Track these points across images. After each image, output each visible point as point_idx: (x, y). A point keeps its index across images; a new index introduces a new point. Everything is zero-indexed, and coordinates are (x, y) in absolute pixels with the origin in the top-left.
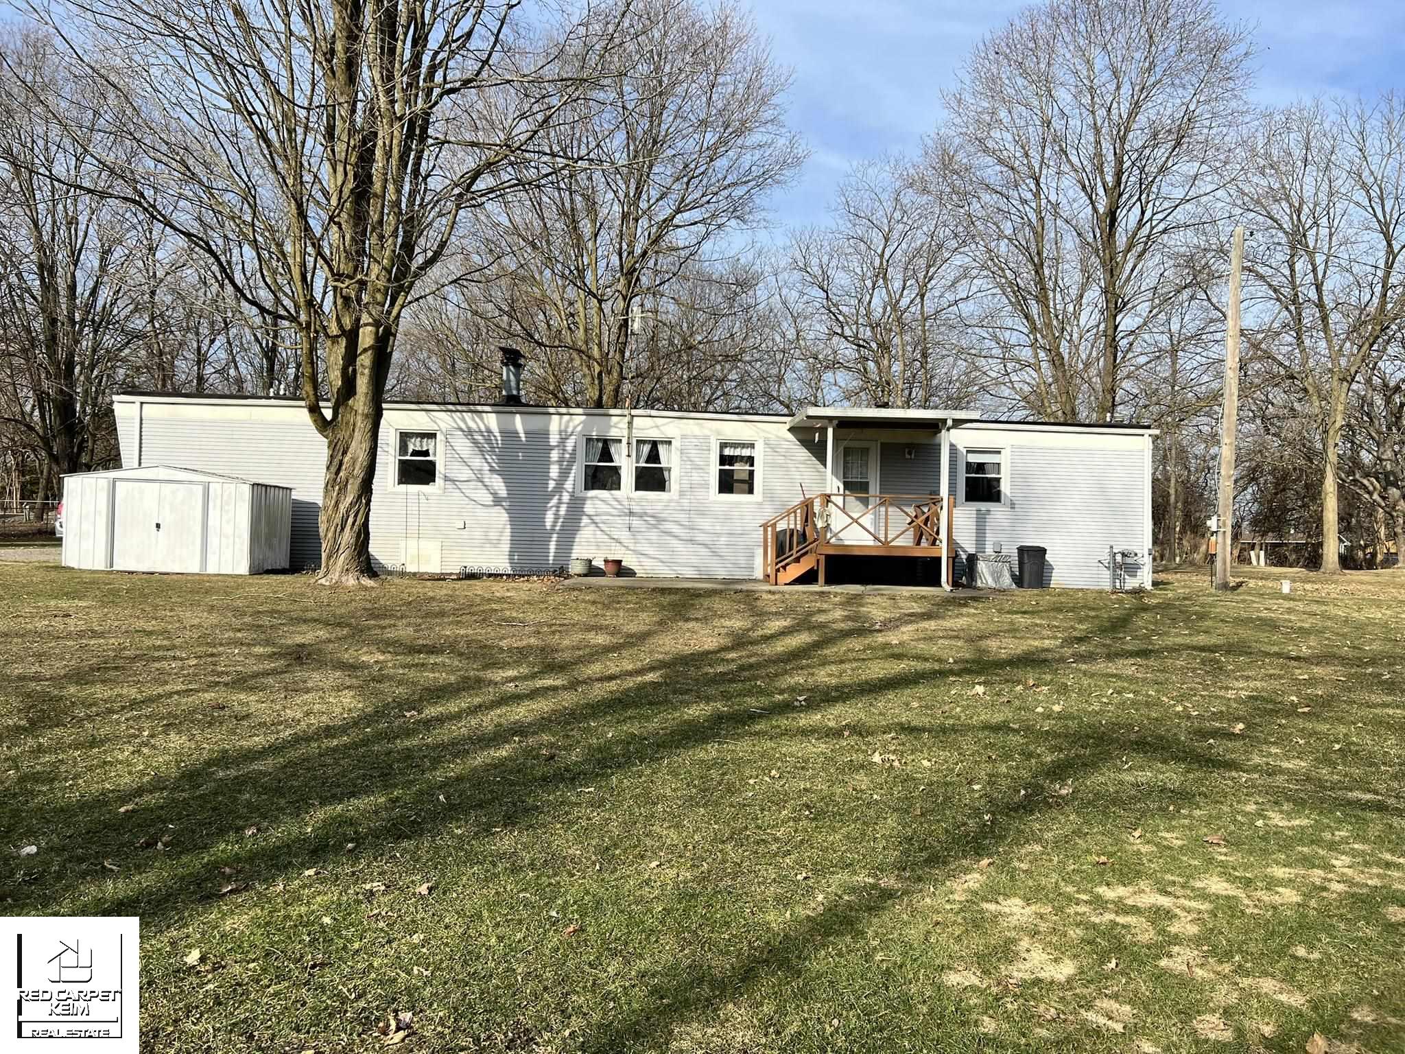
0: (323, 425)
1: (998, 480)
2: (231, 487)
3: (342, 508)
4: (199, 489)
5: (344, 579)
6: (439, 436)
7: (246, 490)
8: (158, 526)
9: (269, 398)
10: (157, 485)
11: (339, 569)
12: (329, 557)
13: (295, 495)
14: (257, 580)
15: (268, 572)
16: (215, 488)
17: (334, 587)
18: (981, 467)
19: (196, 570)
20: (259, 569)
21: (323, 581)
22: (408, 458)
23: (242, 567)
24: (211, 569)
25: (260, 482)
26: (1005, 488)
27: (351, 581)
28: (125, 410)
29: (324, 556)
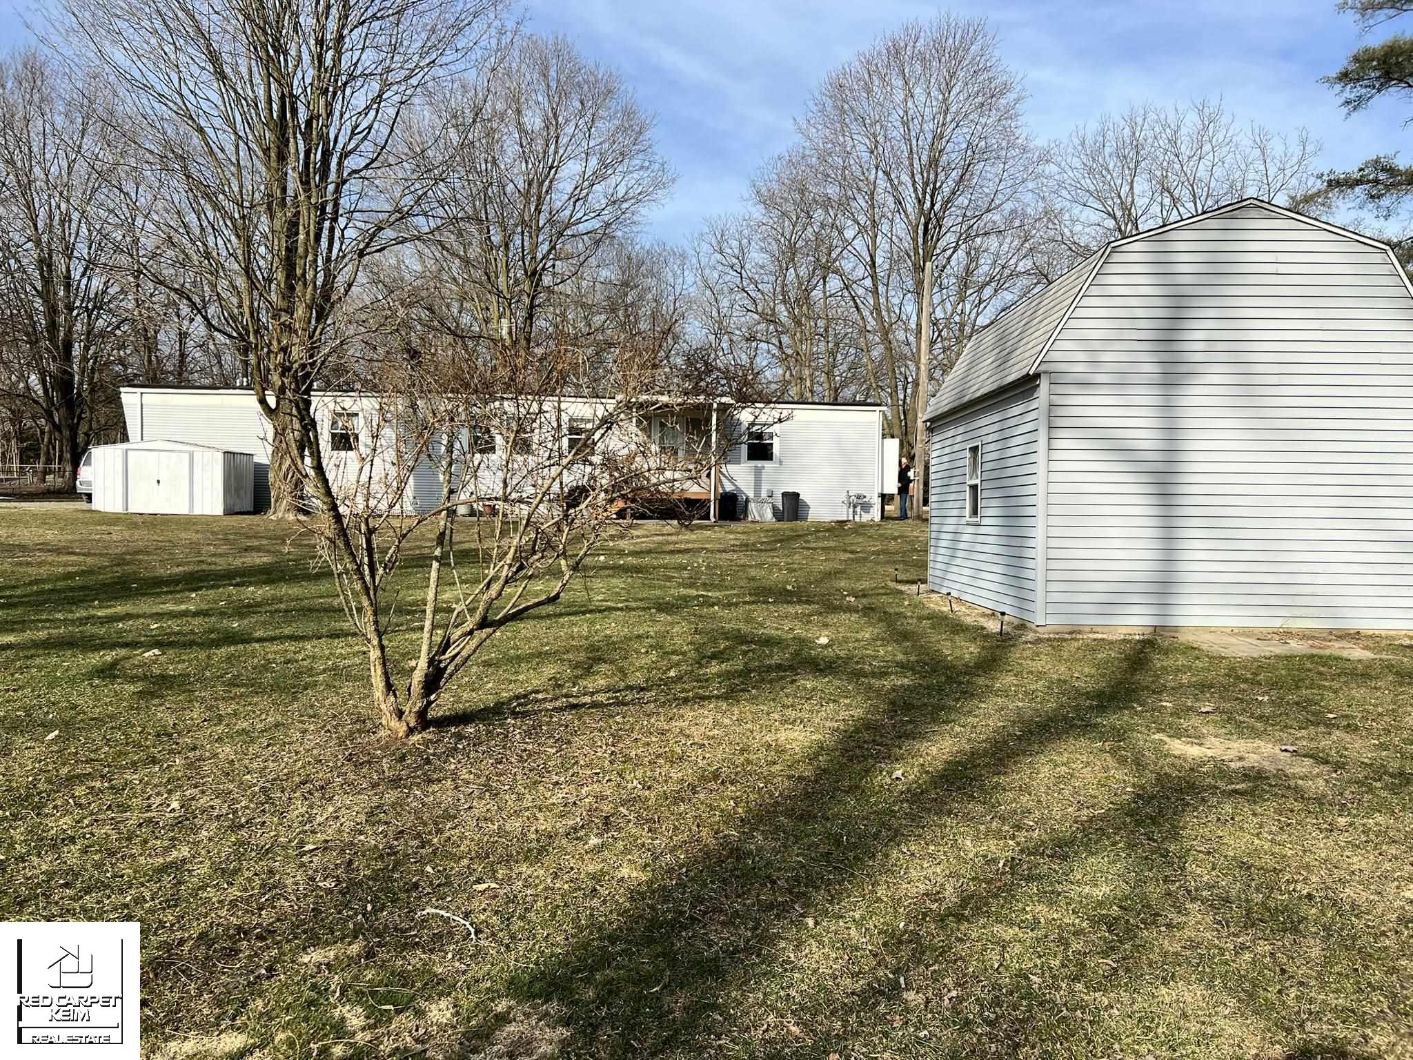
0: (269, 412)
1: (772, 444)
2: (208, 454)
3: (284, 468)
4: (187, 456)
5: (286, 516)
6: (361, 415)
7: (220, 456)
8: (158, 482)
9: (235, 388)
10: (157, 453)
11: (282, 509)
12: (276, 501)
13: (256, 459)
14: (228, 518)
15: (237, 513)
16: (197, 456)
17: (279, 521)
18: (760, 436)
19: (187, 512)
20: (229, 512)
21: (272, 517)
22: (338, 431)
23: (218, 509)
24: (197, 511)
25: (230, 450)
26: (776, 450)
27: (291, 517)
28: (130, 398)
29: (273, 500)
